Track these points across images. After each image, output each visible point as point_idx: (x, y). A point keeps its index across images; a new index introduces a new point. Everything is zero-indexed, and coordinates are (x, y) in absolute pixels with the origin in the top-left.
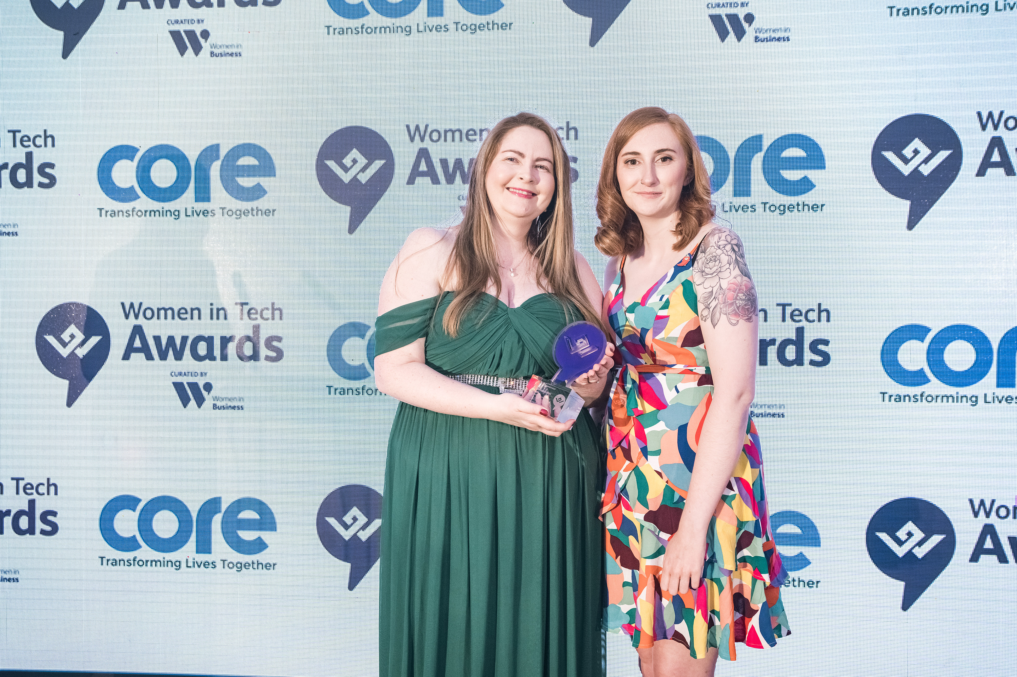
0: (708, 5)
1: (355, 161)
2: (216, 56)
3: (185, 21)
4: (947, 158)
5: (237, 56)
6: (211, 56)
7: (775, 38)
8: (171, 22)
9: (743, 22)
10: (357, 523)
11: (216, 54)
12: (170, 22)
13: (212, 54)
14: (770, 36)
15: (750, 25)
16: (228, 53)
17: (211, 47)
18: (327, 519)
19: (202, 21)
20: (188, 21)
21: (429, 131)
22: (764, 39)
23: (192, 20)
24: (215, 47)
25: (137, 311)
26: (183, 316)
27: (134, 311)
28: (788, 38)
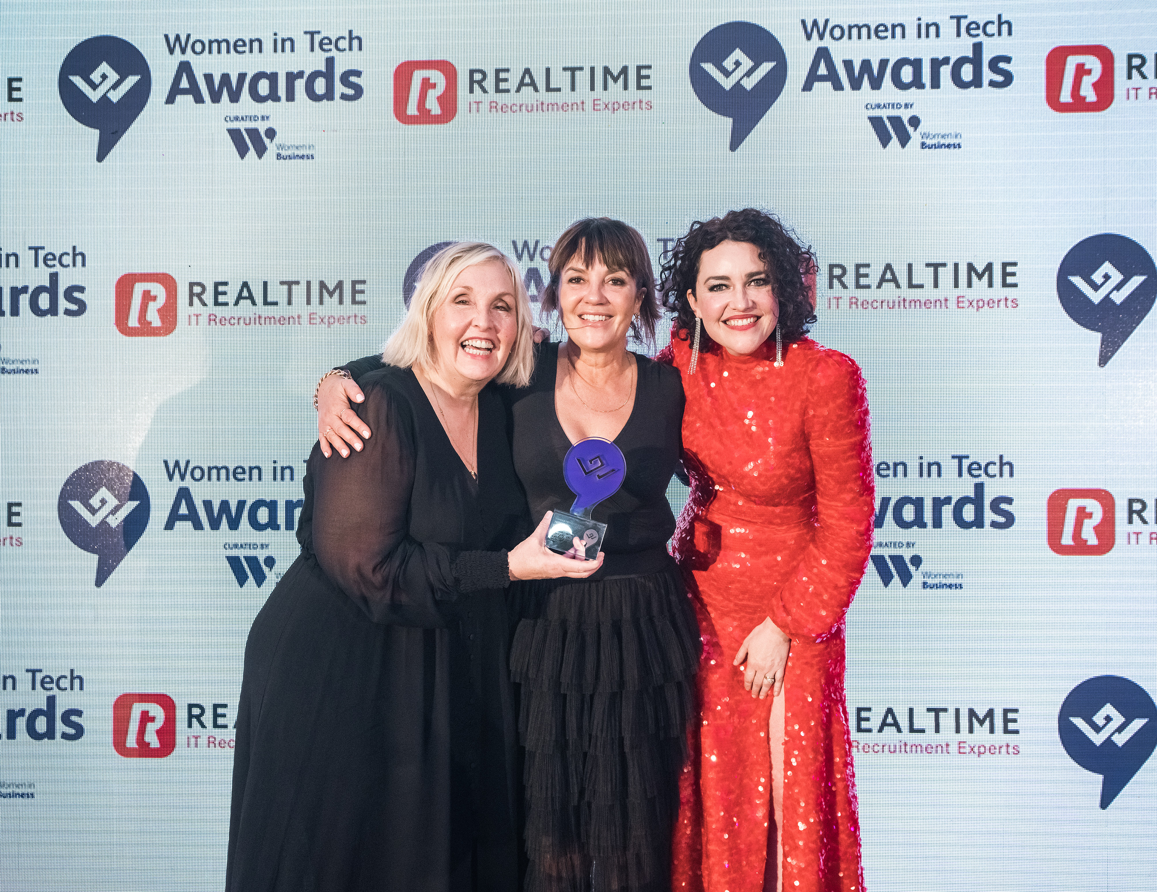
0: (867, 106)
2: (284, 159)
3: (246, 117)
4: (1141, 285)
5: (308, 158)
6: (278, 159)
7: (944, 145)
8: (230, 118)
11: (283, 156)
12: (228, 119)
13: (279, 156)
14: (939, 143)
15: (915, 129)
16: (297, 156)
17: (278, 148)
19: (268, 118)
20: (251, 118)
21: (540, 247)
22: (932, 145)
23: (255, 116)
24: (282, 149)
25: (183, 470)
26: (240, 476)
27: (180, 470)
28: (959, 145)
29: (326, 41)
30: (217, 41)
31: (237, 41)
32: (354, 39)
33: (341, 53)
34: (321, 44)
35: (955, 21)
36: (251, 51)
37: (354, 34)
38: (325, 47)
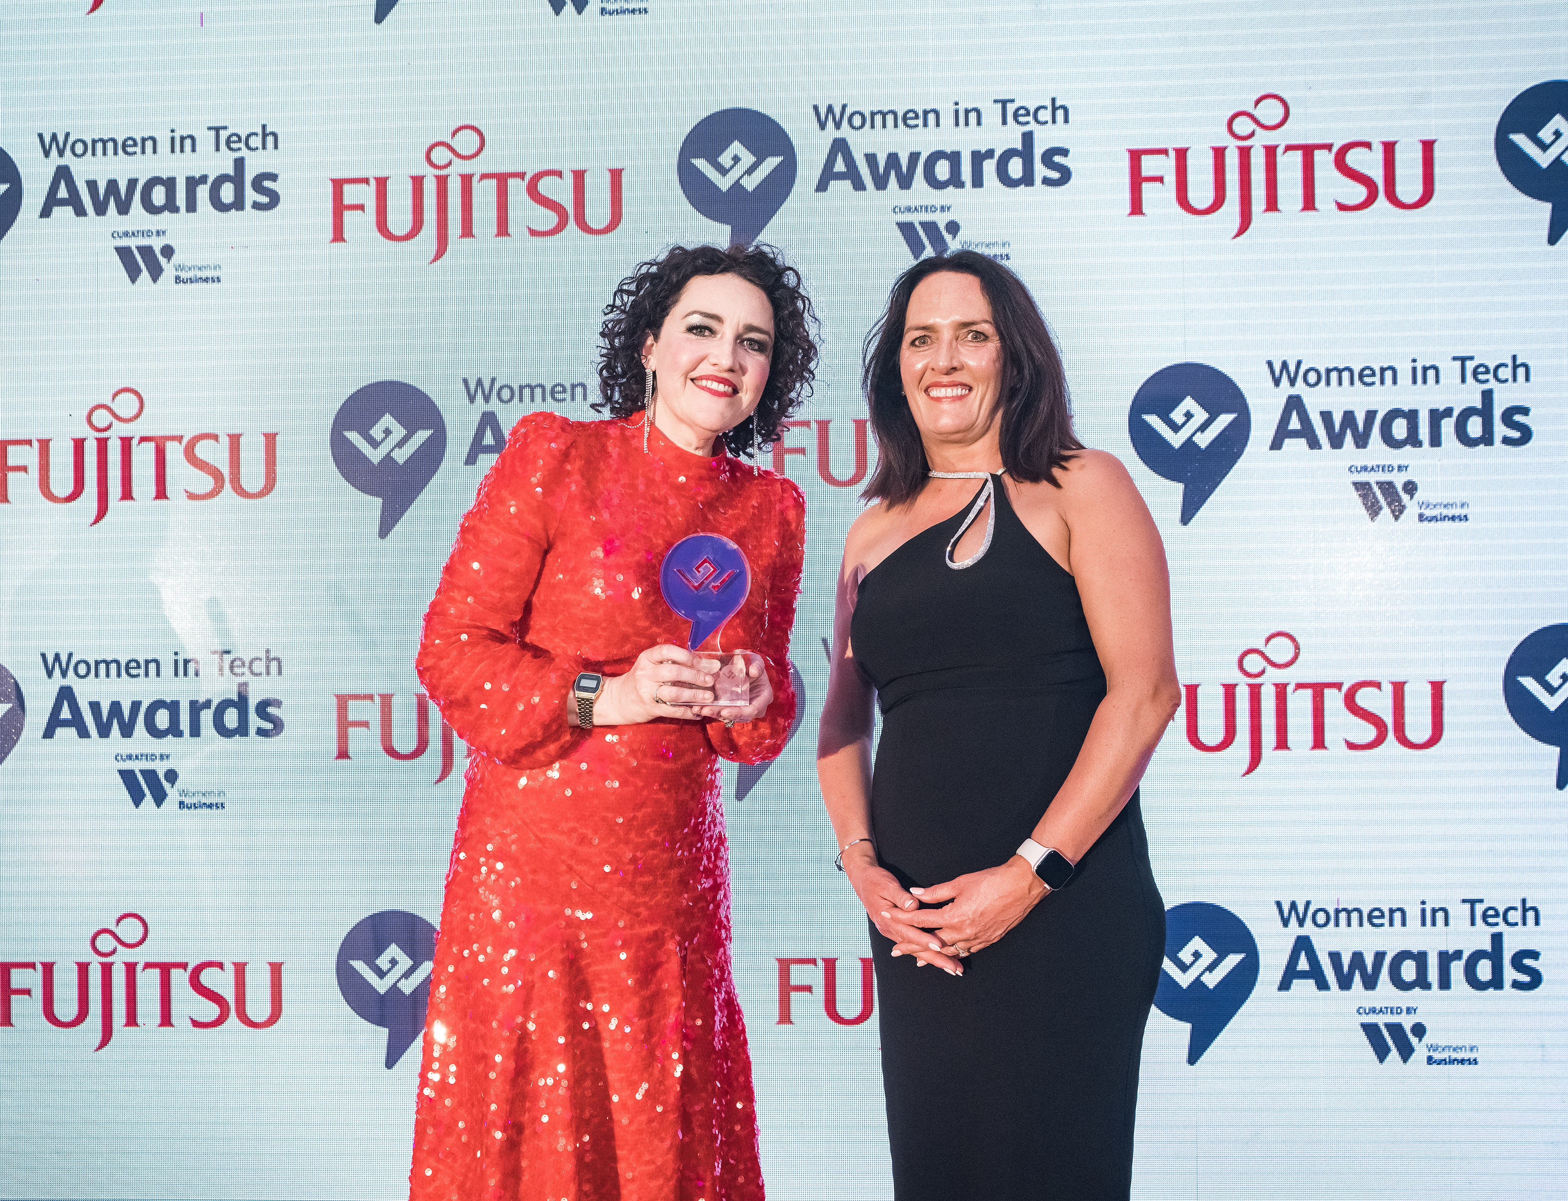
0: (894, 209)
1: (388, 432)
2: (184, 282)
3: (138, 232)
4: (1230, 424)
5: (214, 281)
6: (176, 282)
8: (118, 234)
9: (944, 233)
10: (397, 967)
11: (183, 279)
12: (115, 235)
13: (177, 279)
16: (201, 278)
17: (176, 270)
18: (352, 962)
19: (164, 232)
20: (143, 233)
21: (497, 386)
23: (149, 231)
24: (182, 270)
25: (64, 665)
26: (133, 672)
27: (60, 665)
28: (1007, 255)
29: (234, 138)
30: (101, 140)
31: (126, 140)
32: (268, 135)
33: (253, 153)
34: (228, 142)
35: (1000, 105)
36: (143, 152)
37: (269, 130)
38: (233, 146)
